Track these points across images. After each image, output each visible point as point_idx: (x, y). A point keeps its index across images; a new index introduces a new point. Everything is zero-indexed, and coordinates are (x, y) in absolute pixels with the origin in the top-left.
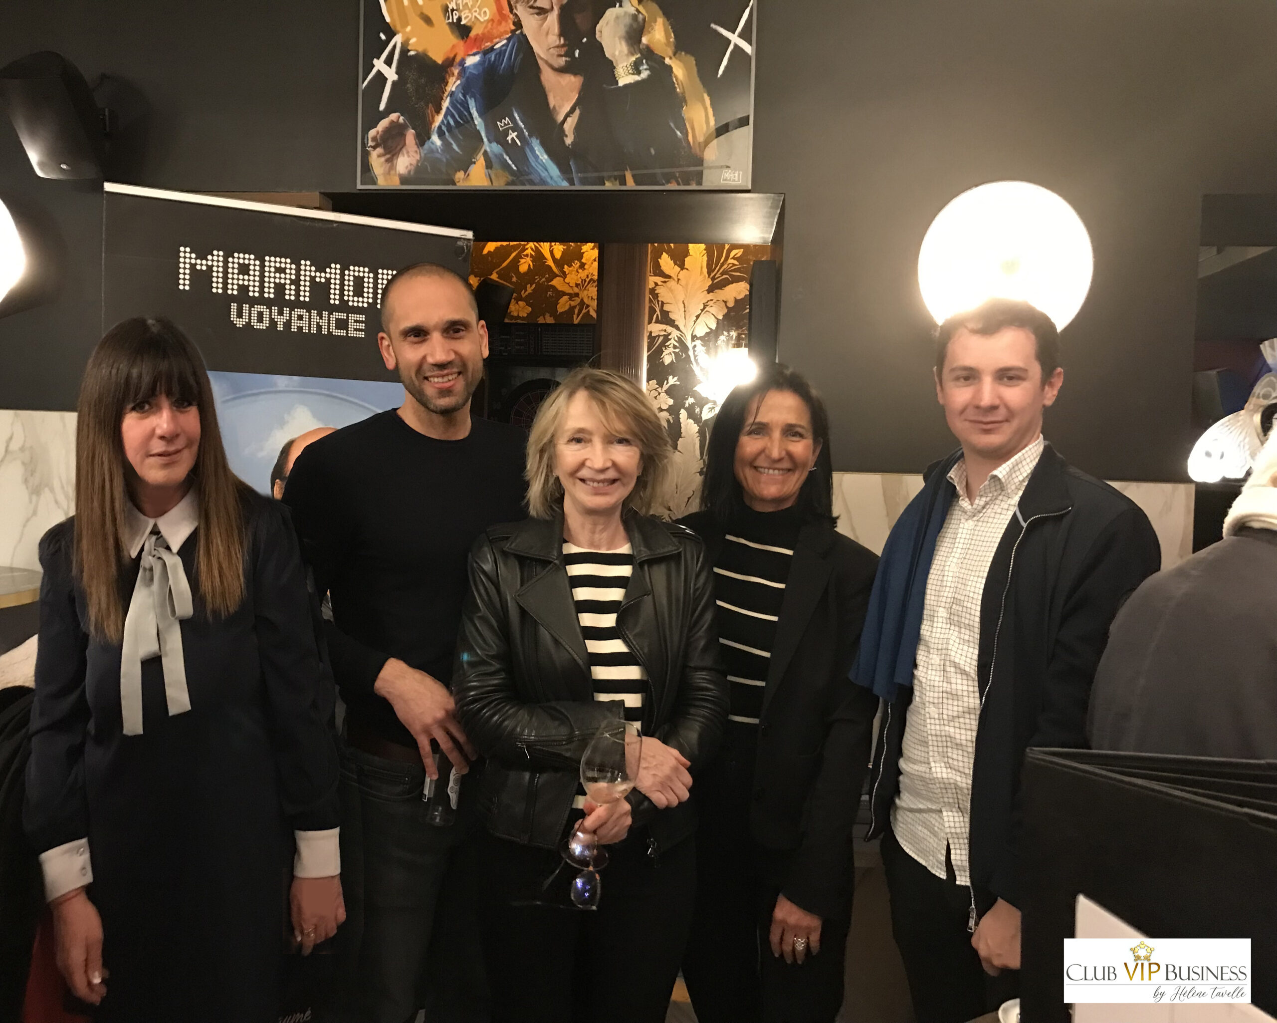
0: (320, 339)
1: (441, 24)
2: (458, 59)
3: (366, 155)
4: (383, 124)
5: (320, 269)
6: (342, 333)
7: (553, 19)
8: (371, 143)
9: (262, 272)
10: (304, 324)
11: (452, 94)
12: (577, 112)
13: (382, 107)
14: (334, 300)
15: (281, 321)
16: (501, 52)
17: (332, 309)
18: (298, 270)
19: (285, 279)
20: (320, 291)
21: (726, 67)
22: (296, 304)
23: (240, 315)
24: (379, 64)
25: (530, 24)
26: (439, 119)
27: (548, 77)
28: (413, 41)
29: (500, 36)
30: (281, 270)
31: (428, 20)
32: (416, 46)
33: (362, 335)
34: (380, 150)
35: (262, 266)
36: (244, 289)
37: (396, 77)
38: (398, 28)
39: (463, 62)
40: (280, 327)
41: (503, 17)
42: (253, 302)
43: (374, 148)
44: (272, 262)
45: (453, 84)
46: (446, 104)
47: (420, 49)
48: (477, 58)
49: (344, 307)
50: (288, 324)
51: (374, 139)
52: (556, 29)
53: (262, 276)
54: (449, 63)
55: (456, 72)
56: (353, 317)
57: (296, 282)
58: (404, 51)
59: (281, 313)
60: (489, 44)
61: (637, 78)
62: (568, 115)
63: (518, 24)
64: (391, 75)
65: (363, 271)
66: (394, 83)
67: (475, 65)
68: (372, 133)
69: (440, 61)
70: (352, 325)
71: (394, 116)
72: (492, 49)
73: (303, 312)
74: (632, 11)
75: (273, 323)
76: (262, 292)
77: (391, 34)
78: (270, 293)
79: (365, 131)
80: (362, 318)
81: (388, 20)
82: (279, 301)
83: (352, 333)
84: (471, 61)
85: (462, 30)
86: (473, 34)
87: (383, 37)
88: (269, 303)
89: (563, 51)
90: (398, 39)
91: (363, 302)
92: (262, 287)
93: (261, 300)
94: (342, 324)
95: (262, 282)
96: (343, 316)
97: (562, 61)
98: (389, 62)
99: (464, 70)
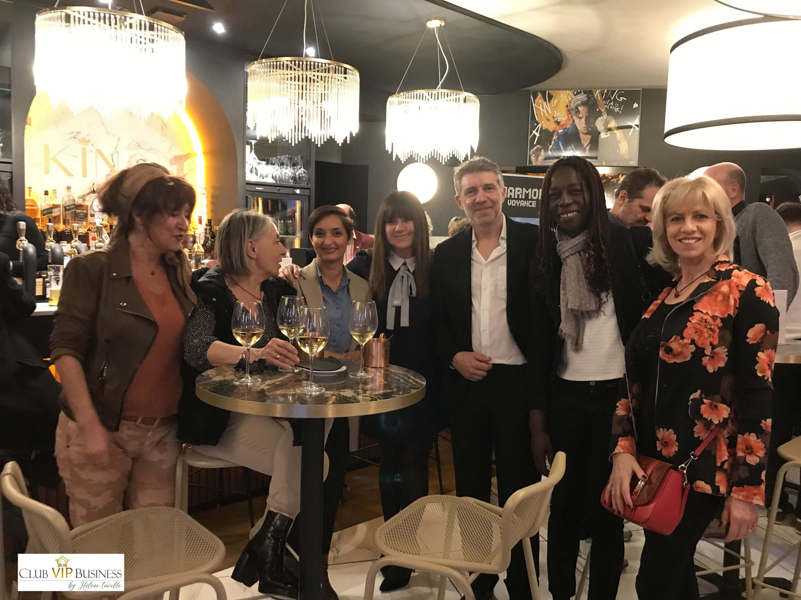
0: (526, 208)
1: (552, 121)
2: (556, 131)
3: (530, 156)
4: (535, 148)
5: (527, 190)
6: (531, 206)
7: (583, 120)
8: (531, 153)
9: (515, 191)
10: (523, 204)
11: (555, 140)
12: (590, 145)
13: (535, 143)
14: (530, 198)
15: (518, 203)
16: (569, 129)
17: (529, 200)
18: (522, 190)
19: (519, 193)
20: (527, 195)
21: (632, 133)
22: (522, 199)
23: (510, 203)
24: (534, 132)
25: (577, 121)
26: (551, 147)
27: (581, 135)
28: (544, 125)
29: (569, 124)
30: (519, 191)
31: (548, 120)
32: (545, 127)
33: (535, 206)
34: (534, 155)
35: (515, 190)
36: (511, 196)
37: (539, 135)
38: (540, 122)
39: (558, 131)
40: (518, 205)
41: (569, 119)
42: (512, 199)
43: (532, 155)
44: (517, 189)
45: (555, 137)
46: (553, 143)
47: (546, 128)
48: (562, 131)
49: (532, 199)
50: (520, 204)
51: (532, 152)
52: (584, 123)
53: (515, 193)
54: (554, 131)
55: (556, 134)
56: (533, 202)
57: (522, 194)
58: (541, 128)
59: (518, 202)
60: (565, 127)
61: (606, 136)
62: (587, 146)
63: (574, 121)
64: (538, 135)
65: (536, 190)
66: (538, 137)
67: (561, 132)
68: (532, 150)
69: (551, 131)
70: (533, 204)
71: (538, 146)
72: (566, 128)
73: (523, 201)
74: (606, 118)
75: (516, 204)
76: (514, 197)
77: (538, 124)
78: (516, 197)
79: (530, 150)
80: (535, 202)
81: (537, 120)
82: (518, 199)
83: (533, 206)
84: (560, 131)
85: (558, 123)
86: (561, 124)
87: (535, 124)
88: (516, 199)
89: (586, 129)
90: (540, 125)
91: (535, 198)
92: (514, 195)
93: (514, 199)
94: (531, 204)
95: (515, 194)
96: (531, 202)
97: (586, 131)
98: (537, 131)
99: (558, 133)
